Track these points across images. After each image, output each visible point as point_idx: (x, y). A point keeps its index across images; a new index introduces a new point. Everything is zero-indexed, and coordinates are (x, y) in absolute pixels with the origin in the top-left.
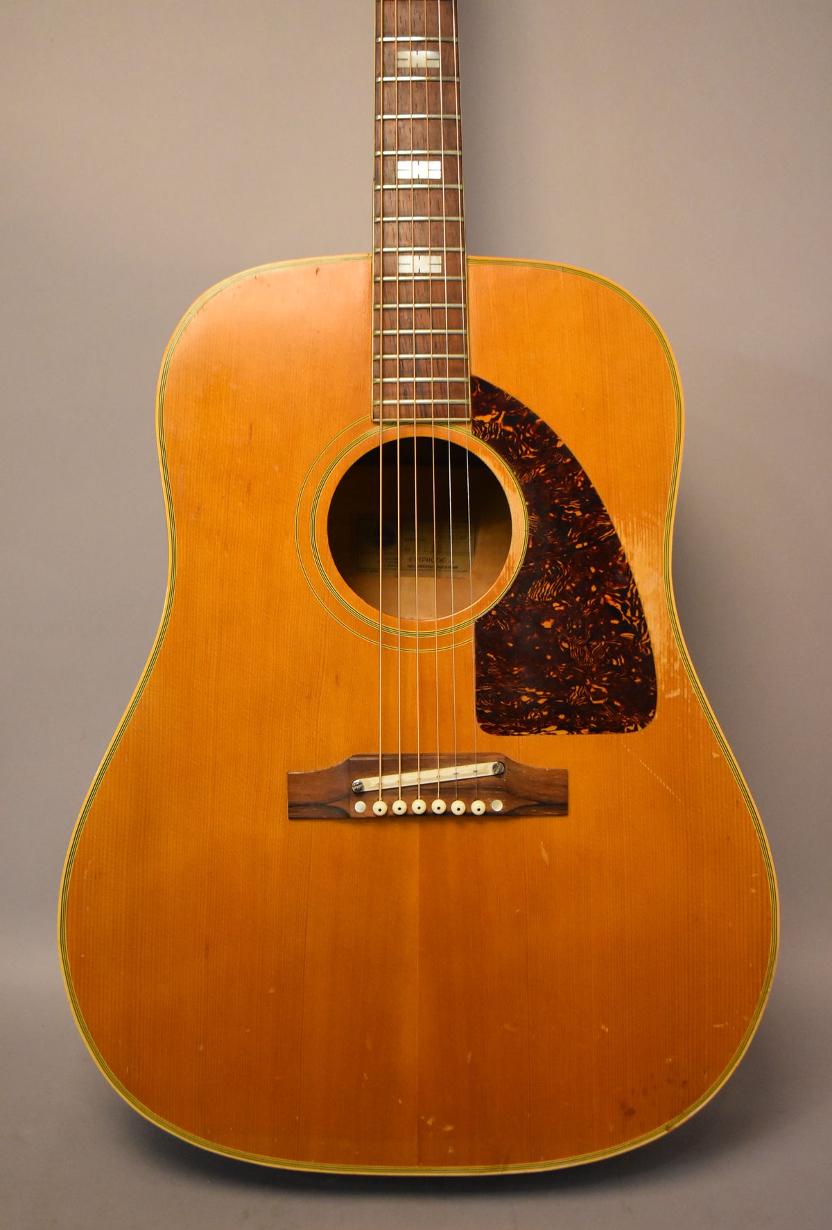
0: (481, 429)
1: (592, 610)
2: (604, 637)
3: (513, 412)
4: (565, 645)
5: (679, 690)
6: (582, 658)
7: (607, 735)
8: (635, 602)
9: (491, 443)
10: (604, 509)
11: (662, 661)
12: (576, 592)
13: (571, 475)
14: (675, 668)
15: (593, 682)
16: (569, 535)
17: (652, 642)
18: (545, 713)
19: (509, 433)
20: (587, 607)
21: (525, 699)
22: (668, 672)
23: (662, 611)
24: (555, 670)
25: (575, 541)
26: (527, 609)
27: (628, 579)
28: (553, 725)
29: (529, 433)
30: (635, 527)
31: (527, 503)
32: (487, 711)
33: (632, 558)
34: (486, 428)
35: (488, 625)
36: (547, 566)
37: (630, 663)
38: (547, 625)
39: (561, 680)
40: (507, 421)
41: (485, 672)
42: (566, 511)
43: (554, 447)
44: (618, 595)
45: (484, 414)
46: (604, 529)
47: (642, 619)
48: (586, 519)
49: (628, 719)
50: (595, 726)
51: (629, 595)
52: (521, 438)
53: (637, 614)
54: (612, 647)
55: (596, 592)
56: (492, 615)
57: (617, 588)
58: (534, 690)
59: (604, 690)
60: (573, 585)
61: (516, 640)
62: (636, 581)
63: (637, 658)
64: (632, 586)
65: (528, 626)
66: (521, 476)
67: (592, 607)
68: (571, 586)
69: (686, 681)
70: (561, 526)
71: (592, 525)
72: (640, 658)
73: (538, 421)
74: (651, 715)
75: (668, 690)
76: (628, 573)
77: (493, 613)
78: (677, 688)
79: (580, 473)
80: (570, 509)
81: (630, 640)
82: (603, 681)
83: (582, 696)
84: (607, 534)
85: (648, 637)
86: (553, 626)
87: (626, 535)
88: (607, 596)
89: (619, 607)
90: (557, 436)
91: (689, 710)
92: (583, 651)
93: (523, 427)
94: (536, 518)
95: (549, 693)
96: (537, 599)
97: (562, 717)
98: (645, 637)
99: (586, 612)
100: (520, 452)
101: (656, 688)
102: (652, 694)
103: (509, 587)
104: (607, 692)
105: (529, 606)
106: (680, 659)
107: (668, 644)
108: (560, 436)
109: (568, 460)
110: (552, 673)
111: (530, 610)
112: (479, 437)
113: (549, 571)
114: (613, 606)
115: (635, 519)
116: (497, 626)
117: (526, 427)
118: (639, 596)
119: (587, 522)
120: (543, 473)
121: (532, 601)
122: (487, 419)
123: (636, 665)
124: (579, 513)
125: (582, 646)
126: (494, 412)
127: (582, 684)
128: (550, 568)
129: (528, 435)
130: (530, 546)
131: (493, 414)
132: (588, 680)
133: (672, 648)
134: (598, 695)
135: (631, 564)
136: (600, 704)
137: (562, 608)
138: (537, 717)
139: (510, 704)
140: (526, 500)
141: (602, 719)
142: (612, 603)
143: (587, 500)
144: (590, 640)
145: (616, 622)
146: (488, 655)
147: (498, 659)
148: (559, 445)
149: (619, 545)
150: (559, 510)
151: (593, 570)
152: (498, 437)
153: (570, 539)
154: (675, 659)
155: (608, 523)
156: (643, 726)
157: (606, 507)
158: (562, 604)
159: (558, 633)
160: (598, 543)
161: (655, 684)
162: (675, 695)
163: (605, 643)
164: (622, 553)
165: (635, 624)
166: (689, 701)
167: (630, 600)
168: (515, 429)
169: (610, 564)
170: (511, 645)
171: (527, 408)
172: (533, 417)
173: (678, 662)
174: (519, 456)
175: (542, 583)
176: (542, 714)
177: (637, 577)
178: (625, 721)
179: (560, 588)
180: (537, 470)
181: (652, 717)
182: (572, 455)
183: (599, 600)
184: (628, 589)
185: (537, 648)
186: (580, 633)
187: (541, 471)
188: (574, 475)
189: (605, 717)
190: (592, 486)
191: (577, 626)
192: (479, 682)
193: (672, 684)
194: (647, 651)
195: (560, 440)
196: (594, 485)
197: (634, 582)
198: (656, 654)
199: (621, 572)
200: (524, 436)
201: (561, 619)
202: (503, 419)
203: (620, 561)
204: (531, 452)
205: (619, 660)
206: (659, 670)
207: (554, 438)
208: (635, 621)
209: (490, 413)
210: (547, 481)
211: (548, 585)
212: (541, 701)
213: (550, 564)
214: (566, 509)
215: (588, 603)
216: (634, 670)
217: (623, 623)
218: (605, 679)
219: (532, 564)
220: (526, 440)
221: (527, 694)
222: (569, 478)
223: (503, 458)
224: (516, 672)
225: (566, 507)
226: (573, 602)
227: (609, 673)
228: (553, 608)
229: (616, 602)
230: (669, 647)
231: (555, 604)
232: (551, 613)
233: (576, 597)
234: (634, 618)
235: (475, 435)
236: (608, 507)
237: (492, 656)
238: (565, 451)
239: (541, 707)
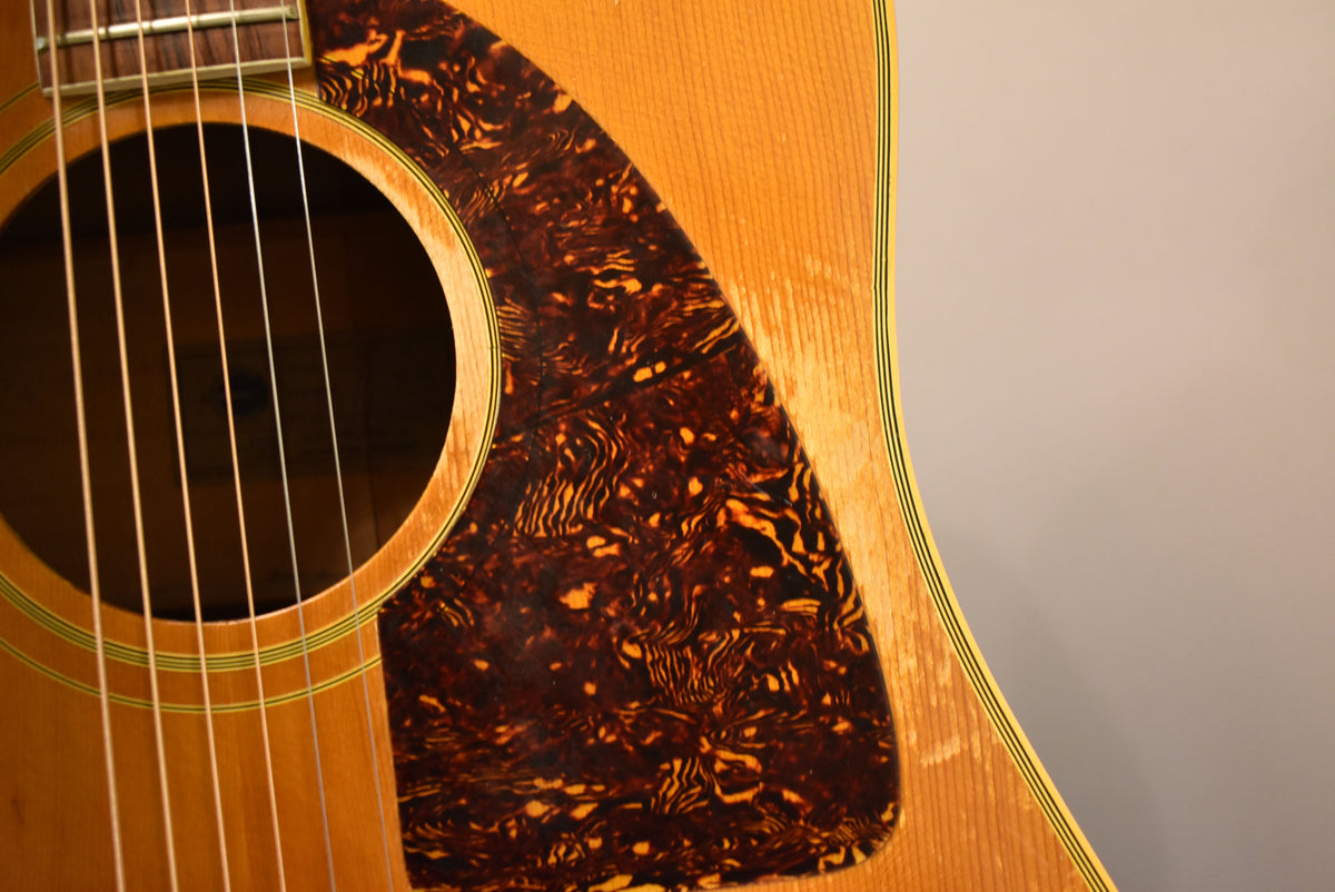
0: (343, 85)
1: (696, 546)
2: (737, 616)
3: (424, 29)
4: (633, 651)
5: (956, 740)
6: (682, 682)
7: (772, 886)
8: (812, 513)
9: (374, 119)
10: (702, 265)
11: (903, 665)
12: (646, 504)
13: (600, 182)
14: (941, 682)
15: (717, 743)
16: (612, 347)
17: (871, 616)
18: (595, 843)
19: (419, 88)
20: (681, 539)
21: (536, 809)
22: (924, 693)
23: (889, 527)
24: (611, 721)
25: (630, 362)
26: (518, 561)
27: (785, 452)
28: (622, 872)
29: (475, 81)
30: (791, 305)
31: (489, 273)
32: (436, 855)
33: (791, 391)
34: (355, 81)
35: (415, 616)
36: (560, 439)
37: (816, 680)
38: (578, 599)
39: (631, 748)
40: (410, 58)
41: (417, 747)
42: (598, 283)
43: (546, 111)
44: (763, 497)
45: (348, 44)
46: (704, 321)
47: (835, 555)
48: (655, 299)
49: (825, 835)
50: (736, 864)
51: (794, 494)
52: (455, 98)
53: (821, 545)
54: (762, 641)
55: (701, 495)
56: (422, 589)
57: (758, 479)
58: (558, 784)
59: (751, 762)
60: (639, 483)
61: (495, 652)
62: (810, 454)
63: (833, 664)
64: (798, 468)
65: (524, 610)
66: (465, 201)
67: (697, 540)
68: (633, 487)
69: (974, 713)
70: (588, 328)
71: (672, 314)
72: (840, 663)
73: (496, 46)
74: (887, 816)
75: (927, 744)
76: (784, 434)
77: (427, 582)
78: (950, 735)
79: (625, 175)
80: (606, 276)
81: (809, 617)
82: (747, 740)
83: (691, 786)
84: (715, 333)
85: (858, 603)
86: (592, 602)
87: (770, 330)
88: (734, 505)
89: (770, 531)
90: (551, 83)
91: (991, 790)
92: (684, 661)
93: (457, 69)
94: (517, 310)
95: (599, 788)
96: (542, 533)
97: (642, 848)
98: (849, 605)
99: (681, 554)
100: (456, 136)
101: (893, 743)
102: (884, 759)
103: (463, 507)
104: (759, 768)
105: (520, 554)
106: (952, 656)
107: (914, 616)
108: (561, 81)
109: (590, 144)
110: (602, 732)
111: (525, 565)
112: (339, 108)
113: (568, 452)
114: (752, 530)
115: (788, 283)
116: (439, 621)
117: (463, 66)
118: (821, 496)
119: (658, 305)
120: (524, 185)
121: (530, 541)
122: (356, 55)
123: (834, 684)
124: (633, 286)
125: (680, 647)
126: (373, 35)
127: (689, 751)
128: (570, 443)
129: (472, 88)
130: (509, 389)
131: (372, 42)
132: (704, 740)
133: (925, 625)
134: (736, 778)
135: (792, 409)
136: (744, 803)
137: (613, 550)
138: (574, 856)
139: (495, 829)
140: (486, 264)
141: (754, 843)
142: (748, 521)
143: (653, 248)
144: (699, 629)
145: (764, 572)
146: (424, 698)
147: (451, 709)
148: (561, 105)
149: (751, 359)
150: (578, 283)
151: (687, 436)
152: (390, 103)
153: (618, 358)
154: (939, 655)
155: (716, 304)
156: (868, 851)
157: (707, 260)
158: (610, 540)
159: (609, 620)
160: (692, 359)
161: (888, 731)
162: (948, 756)
163: (742, 635)
164: (763, 381)
165: (819, 571)
166: (988, 767)
167: (799, 507)
168: (436, 74)
169: (734, 414)
170: (482, 665)
171: (462, 16)
172: (480, 38)
173: (948, 663)
174: (454, 147)
175: (551, 486)
176: (585, 847)
177: (811, 444)
178: (816, 841)
179: (602, 493)
180: (507, 180)
181: (893, 822)
182: (597, 127)
183: (712, 518)
184: (788, 478)
185: (556, 666)
186: (671, 611)
187: (517, 182)
188: (609, 183)
189: (762, 837)
190: (661, 208)
191: (660, 595)
192: (406, 776)
193: (935, 728)
194: (857, 643)
195: (563, 93)
196: (668, 202)
197: (803, 458)
198: (884, 647)
199: (765, 435)
200: (463, 90)
201: (613, 581)
202: (401, 53)
203: (760, 404)
204: (485, 134)
205: (784, 675)
206: (897, 692)
207: (544, 89)
208: (819, 564)
209: (361, 38)
210: (539, 207)
211: (569, 492)
212: (581, 812)
213: (566, 434)
214: (598, 277)
215: (685, 527)
216: (827, 700)
217: (787, 572)
218: (750, 732)
219: (518, 439)
220: (468, 101)
221: (540, 796)
222: (597, 192)
223: (412, 157)
224: (504, 740)
225: (596, 271)
226: (640, 531)
227: (761, 714)
228: (588, 553)
229: (760, 516)
230: (917, 625)
231: (593, 542)
232: (588, 569)
233: (647, 518)
234: (814, 557)
235: (328, 103)
236: (712, 259)
237: (434, 701)
238: (578, 120)
239: (582, 828)
